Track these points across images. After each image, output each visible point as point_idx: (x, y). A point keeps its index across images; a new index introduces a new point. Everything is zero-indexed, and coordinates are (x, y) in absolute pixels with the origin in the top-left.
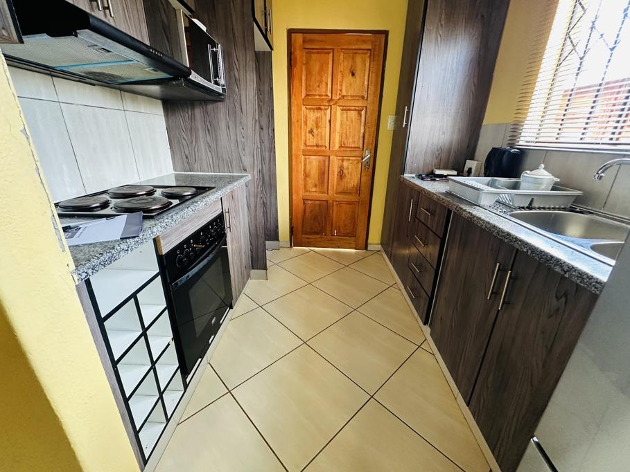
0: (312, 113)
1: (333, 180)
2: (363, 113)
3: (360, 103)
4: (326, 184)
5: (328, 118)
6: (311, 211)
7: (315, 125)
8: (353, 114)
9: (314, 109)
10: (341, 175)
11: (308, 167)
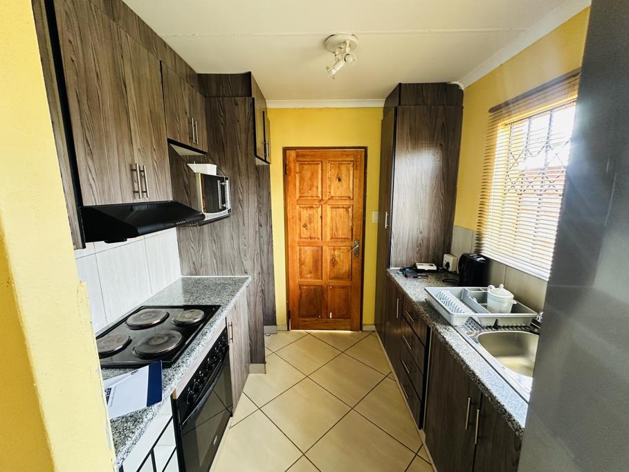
0: (305, 211)
1: (327, 267)
2: (350, 210)
3: (347, 203)
4: (320, 271)
5: (320, 214)
6: (307, 296)
7: (308, 221)
8: (342, 211)
9: (306, 208)
10: (334, 262)
11: (303, 257)
